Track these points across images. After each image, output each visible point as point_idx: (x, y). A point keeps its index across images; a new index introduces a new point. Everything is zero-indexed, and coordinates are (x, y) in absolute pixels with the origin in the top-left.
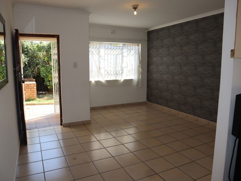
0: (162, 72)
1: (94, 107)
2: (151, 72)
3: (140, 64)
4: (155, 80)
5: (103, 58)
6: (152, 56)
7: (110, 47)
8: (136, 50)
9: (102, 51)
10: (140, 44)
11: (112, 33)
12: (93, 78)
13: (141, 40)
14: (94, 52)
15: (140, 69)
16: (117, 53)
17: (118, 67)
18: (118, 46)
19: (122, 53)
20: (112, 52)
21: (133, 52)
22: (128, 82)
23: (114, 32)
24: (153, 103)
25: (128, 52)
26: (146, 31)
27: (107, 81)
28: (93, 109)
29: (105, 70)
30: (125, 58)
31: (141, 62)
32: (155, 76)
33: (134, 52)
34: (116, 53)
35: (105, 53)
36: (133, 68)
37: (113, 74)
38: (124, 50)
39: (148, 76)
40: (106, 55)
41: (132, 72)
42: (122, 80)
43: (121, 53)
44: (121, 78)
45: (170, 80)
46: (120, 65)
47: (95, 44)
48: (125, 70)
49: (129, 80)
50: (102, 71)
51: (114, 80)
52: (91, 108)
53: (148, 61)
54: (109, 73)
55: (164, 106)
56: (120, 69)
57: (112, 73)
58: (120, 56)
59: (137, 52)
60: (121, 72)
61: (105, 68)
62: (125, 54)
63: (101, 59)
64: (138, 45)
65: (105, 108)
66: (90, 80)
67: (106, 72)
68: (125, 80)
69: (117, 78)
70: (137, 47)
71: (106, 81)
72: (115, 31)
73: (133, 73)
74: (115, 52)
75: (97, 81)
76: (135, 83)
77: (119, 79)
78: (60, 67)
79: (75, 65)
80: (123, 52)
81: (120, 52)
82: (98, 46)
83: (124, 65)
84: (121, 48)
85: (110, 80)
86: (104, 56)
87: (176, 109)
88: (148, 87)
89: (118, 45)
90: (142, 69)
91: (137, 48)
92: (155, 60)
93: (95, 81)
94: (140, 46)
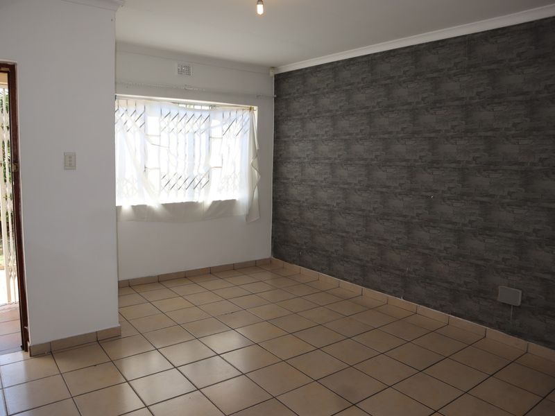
0: (316, 181)
1: (128, 280)
2: (285, 181)
3: (256, 159)
4: (296, 203)
5: (155, 140)
6: (286, 139)
7: (174, 113)
8: (246, 123)
9: (153, 121)
10: (256, 108)
11: (180, 72)
12: (126, 199)
13: (258, 96)
14: (129, 124)
15: (256, 172)
16: (196, 128)
17: (196, 167)
18: (198, 110)
19: (208, 130)
20: (180, 126)
21: (236, 127)
22: (223, 208)
23: (185, 70)
24: (290, 263)
25: (225, 127)
26: (272, 74)
27: (166, 206)
28: (126, 286)
29: (161, 175)
30: (215, 143)
31: (258, 154)
32: (295, 191)
33: (239, 127)
34: (192, 127)
35: (160, 127)
36: (237, 172)
37: (183, 187)
38: (215, 122)
39: (275, 191)
40: (163, 133)
41: (234, 182)
42: (208, 203)
43: (205, 130)
44: (206, 198)
45: (338, 204)
46: (203, 162)
47: (131, 102)
48: (215, 174)
49: (227, 202)
50: (153, 177)
51: (186, 203)
52: (119, 282)
53: (276, 151)
54: (172, 183)
55: (322, 271)
56: (202, 171)
57: (181, 182)
58: (204, 136)
59: (248, 127)
60: (204, 181)
61: (159, 169)
62: (216, 132)
63: (148, 143)
64: (250, 109)
65: (160, 281)
66: (118, 204)
67: (164, 182)
68: (214, 203)
69: (193, 196)
70: (247, 114)
71: (163, 204)
72: (188, 68)
73: (237, 182)
74: (188, 127)
75: (137, 206)
76: (242, 211)
77: (200, 201)
78: (17, 168)
79: (70, 162)
80: (212, 125)
81: (203, 127)
82: (140, 109)
83: (215, 161)
84: (205, 115)
85: (174, 204)
86: (160, 136)
87: (355, 281)
88: (275, 219)
89: (196, 107)
90: (259, 172)
91: (247, 118)
92: (296, 149)
93: (133, 206)
94: (256, 113)
